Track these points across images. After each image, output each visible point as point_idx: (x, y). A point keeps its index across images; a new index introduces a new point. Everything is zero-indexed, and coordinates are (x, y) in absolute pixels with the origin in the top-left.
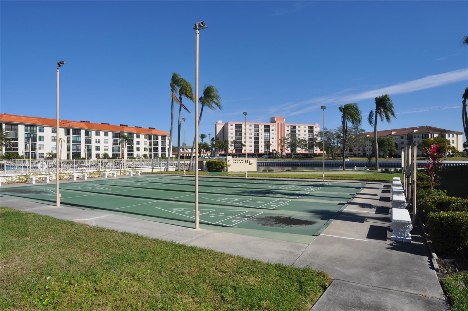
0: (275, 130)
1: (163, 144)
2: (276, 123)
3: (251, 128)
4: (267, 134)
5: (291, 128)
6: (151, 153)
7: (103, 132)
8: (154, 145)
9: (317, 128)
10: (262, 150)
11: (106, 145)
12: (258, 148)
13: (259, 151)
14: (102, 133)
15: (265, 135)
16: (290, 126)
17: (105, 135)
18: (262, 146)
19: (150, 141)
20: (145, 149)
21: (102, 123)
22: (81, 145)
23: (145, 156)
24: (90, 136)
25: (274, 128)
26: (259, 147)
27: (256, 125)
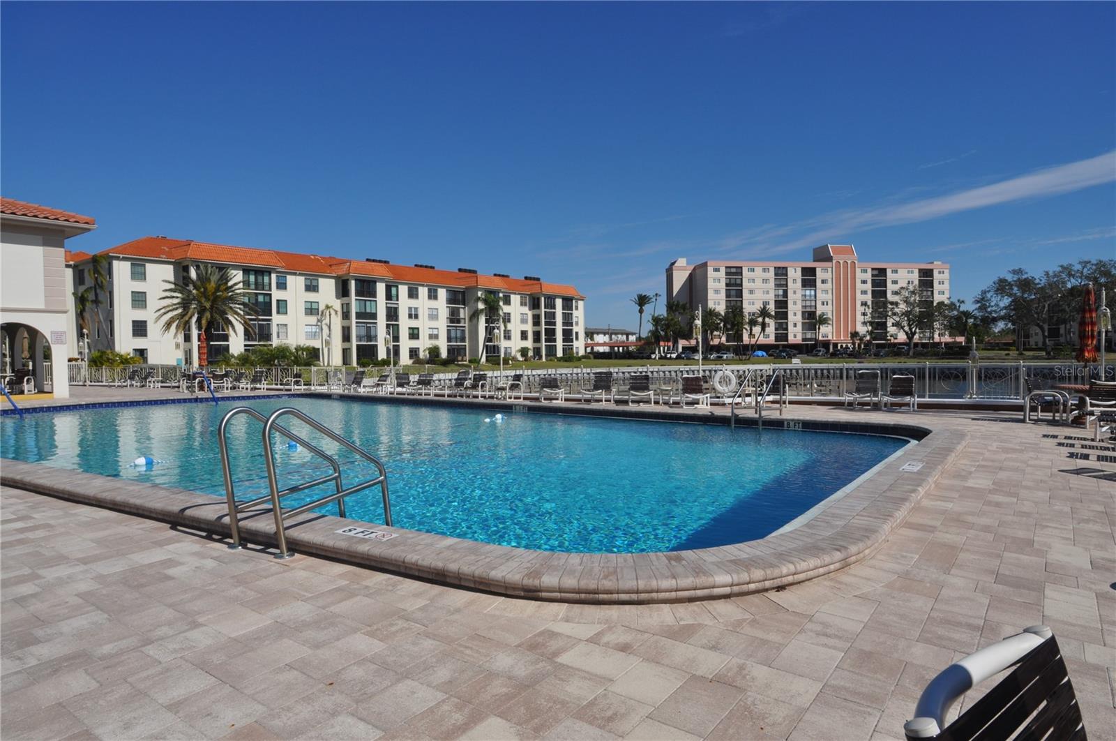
0: (830, 281)
1: (568, 321)
2: (834, 262)
3: (766, 275)
4: (808, 292)
5: (873, 275)
6: (537, 345)
7: (426, 289)
8: (546, 323)
9: (943, 273)
10: (795, 336)
11: (434, 324)
12: (786, 329)
13: (789, 338)
14: (423, 291)
15: (802, 295)
16: (869, 271)
17: (430, 297)
18: (795, 325)
19: (536, 312)
20: (524, 335)
21: (416, 265)
22: (376, 323)
23: (524, 351)
24: (395, 298)
25: (828, 276)
26: (789, 328)
27: (779, 268)
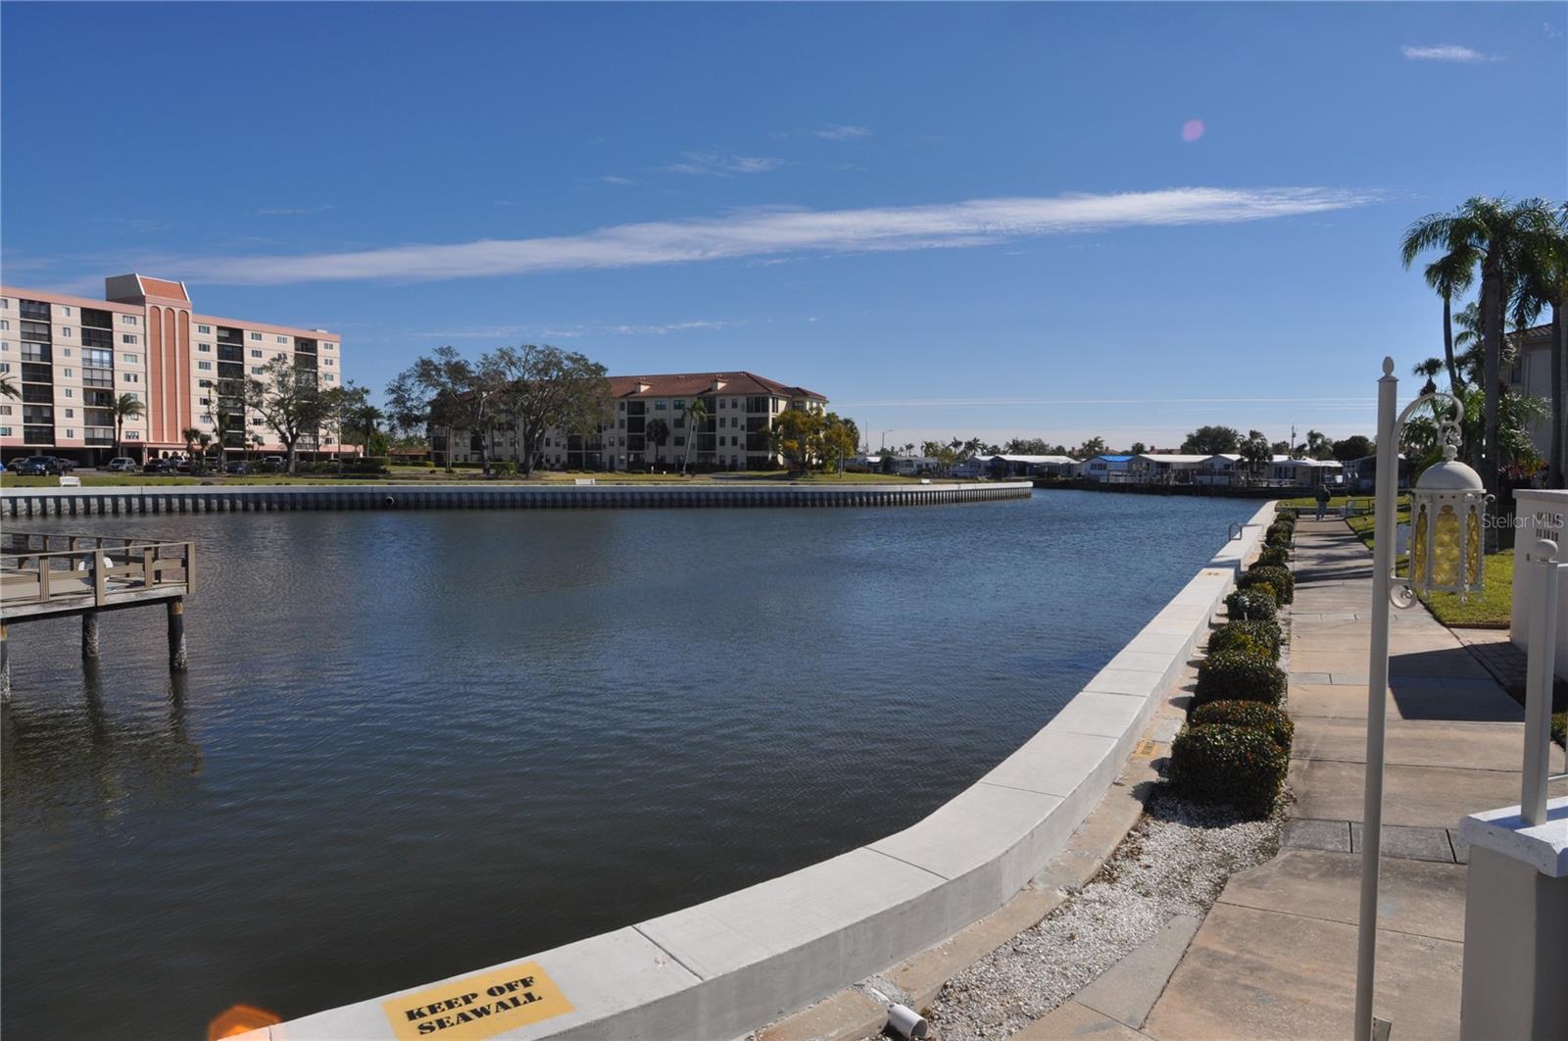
0: (140, 339)
2: (148, 306)
4: (96, 355)
5: (220, 339)
9: (331, 347)
10: (70, 434)
12: (51, 420)
13: (57, 437)
15: (84, 359)
16: (214, 329)
18: (70, 414)
25: (137, 329)
26: (56, 417)
27: (32, 302)
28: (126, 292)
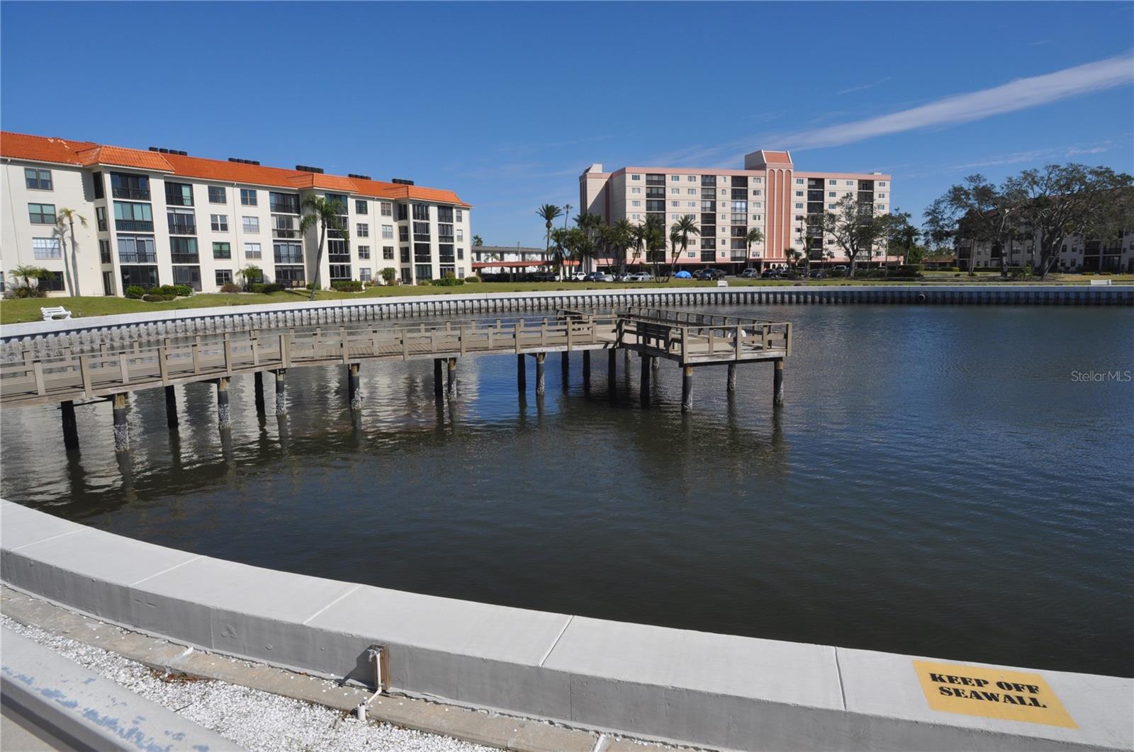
0: (763, 192)
1: (446, 234)
2: (768, 170)
3: (692, 184)
4: (738, 205)
5: (810, 187)
6: (406, 265)
7: (237, 191)
8: (416, 238)
9: (884, 185)
10: (723, 255)
11: (252, 238)
12: (714, 247)
13: (717, 257)
14: (233, 194)
15: (732, 208)
16: (806, 181)
17: (244, 201)
18: (724, 242)
19: (403, 223)
20: (388, 253)
21: (231, 160)
22: (152, 236)
23: (388, 274)
24: (188, 202)
25: (760, 186)
26: (717, 245)
27: (707, 176)
28: (756, 163)
